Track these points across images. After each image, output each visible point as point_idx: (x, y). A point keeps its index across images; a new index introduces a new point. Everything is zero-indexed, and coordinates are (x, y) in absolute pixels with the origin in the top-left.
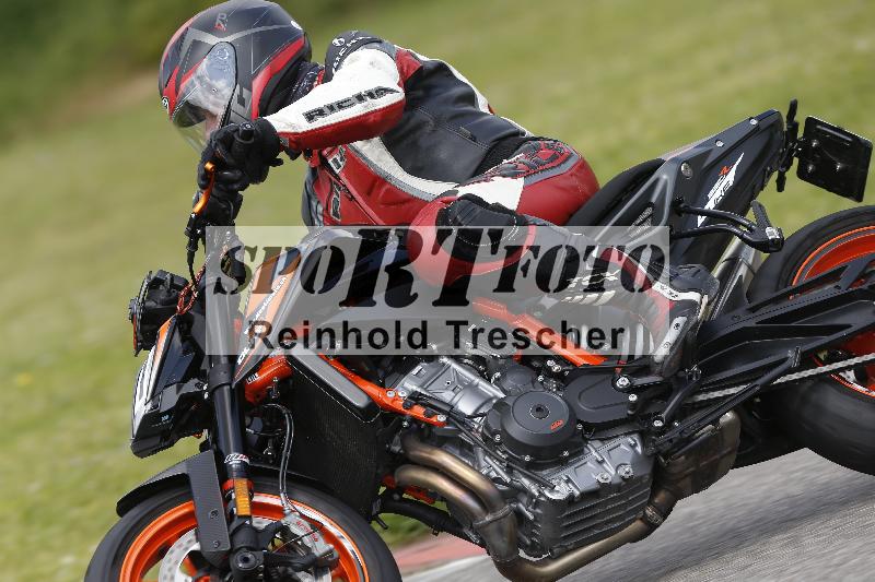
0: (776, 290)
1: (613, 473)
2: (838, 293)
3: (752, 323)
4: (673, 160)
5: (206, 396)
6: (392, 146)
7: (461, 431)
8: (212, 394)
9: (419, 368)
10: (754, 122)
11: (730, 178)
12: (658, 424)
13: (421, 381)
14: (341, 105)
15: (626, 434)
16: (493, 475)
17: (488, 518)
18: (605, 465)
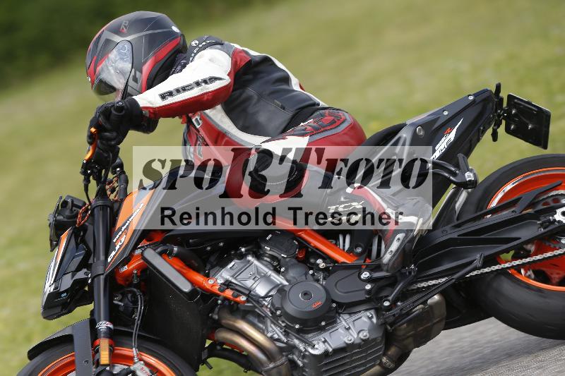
0: (476, 212)
1: (356, 336)
2: (514, 215)
3: (455, 236)
4: (412, 124)
5: (89, 281)
6: (229, 112)
7: (256, 307)
8: (92, 280)
9: (233, 263)
10: (471, 98)
11: (452, 136)
12: (387, 304)
13: (233, 272)
14: (184, 89)
15: (367, 310)
16: (276, 336)
17: (271, 366)
18: (350, 331)
